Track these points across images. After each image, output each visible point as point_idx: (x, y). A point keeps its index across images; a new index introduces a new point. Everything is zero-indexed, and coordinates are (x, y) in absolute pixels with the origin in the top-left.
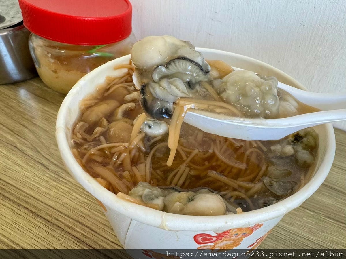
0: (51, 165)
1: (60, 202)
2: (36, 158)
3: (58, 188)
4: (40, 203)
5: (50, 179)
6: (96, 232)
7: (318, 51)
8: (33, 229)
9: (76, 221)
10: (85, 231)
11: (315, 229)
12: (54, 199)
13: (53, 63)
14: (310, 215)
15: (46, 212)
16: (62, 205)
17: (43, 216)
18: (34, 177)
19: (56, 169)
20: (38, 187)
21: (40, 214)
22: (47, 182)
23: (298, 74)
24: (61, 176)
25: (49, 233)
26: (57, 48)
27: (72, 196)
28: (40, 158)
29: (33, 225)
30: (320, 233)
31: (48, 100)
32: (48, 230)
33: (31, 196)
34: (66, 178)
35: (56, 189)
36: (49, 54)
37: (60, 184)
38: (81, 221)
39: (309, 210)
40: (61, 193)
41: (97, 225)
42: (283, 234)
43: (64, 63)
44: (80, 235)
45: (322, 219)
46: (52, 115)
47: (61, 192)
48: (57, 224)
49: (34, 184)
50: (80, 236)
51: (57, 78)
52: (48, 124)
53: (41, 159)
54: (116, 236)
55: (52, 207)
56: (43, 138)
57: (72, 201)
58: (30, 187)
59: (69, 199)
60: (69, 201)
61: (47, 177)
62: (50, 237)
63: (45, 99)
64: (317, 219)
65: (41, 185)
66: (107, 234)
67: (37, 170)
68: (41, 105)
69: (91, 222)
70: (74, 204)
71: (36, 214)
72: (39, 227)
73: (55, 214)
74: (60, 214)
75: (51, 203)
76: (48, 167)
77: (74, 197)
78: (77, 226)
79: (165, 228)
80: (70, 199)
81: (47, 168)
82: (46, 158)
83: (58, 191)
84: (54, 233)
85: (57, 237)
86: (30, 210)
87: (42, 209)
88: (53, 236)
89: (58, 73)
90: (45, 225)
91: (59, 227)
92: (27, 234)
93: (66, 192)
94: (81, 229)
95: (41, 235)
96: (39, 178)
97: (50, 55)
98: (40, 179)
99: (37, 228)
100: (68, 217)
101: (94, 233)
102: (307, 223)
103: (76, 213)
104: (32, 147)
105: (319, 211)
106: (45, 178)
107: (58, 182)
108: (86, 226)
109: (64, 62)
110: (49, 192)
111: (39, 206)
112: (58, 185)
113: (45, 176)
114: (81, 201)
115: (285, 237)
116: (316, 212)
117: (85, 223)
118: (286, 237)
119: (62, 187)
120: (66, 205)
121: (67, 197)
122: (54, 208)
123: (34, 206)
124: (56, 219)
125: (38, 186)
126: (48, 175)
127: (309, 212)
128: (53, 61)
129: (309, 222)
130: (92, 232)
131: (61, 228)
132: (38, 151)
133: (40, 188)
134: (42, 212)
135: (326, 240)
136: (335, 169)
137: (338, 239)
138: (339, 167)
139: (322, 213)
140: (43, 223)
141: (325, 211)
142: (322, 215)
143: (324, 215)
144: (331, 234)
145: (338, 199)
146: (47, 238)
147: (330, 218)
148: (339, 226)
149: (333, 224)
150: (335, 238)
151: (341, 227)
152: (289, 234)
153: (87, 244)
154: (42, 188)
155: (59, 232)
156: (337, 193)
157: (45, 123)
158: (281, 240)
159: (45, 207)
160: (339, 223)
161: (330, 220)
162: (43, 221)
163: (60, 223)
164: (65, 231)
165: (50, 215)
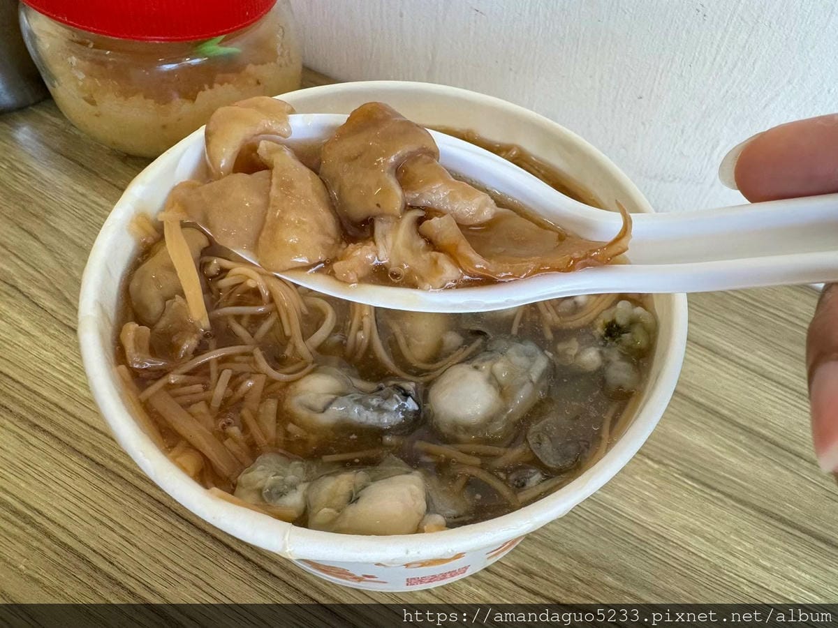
2: (63, 316)
4: (76, 422)
7: (734, 82)
8: (63, 477)
11: (655, 500)
13: (84, 79)
14: (650, 470)
15: (90, 443)
17: (85, 452)
18: (63, 364)
20: (72, 387)
21: (78, 448)
23: (682, 132)
25: (98, 488)
28: (71, 317)
29: (63, 471)
30: (663, 508)
31: (83, 166)
32: (96, 482)
33: (56, 405)
36: (71, 56)
39: (652, 460)
42: (584, 507)
44: (163, 495)
46: (94, 205)
48: (115, 470)
49: (62, 378)
50: (163, 497)
51: (97, 115)
52: (85, 231)
53: (74, 319)
55: (102, 432)
56: (76, 267)
58: (53, 384)
62: (102, 497)
63: (75, 162)
64: (665, 479)
65: (75, 382)
67: (67, 346)
68: (66, 179)
71: (71, 446)
72: (78, 475)
73: (110, 449)
84: (110, 490)
85: (117, 497)
86: (56, 437)
87: (82, 437)
88: (108, 495)
89: (98, 104)
90: (89, 470)
91: (119, 476)
92: (53, 488)
95: (82, 491)
96: (72, 364)
98: (75, 369)
99: (74, 477)
102: (640, 486)
104: (52, 290)
105: (673, 461)
111: (74, 429)
115: (588, 514)
116: (665, 465)
122: (106, 435)
123: (64, 428)
124: (112, 458)
125: (71, 384)
127: (650, 463)
128: (83, 77)
129: (645, 484)
131: (122, 477)
132: (66, 300)
133: (75, 389)
134: (83, 442)
135: (673, 523)
136: (730, 366)
137: (698, 523)
138: (742, 362)
139: (677, 467)
140: (85, 466)
141: (685, 464)
142: (676, 470)
143: (681, 471)
144: (685, 512)
145: (720, 437)
146: (94, 499)
147: (692, 478)
148: (706, 496)
149: (696, 491)
150: (691, 520)
151: (710, 498)
152: (597, 508)
153: (178, 515)
154: (80, 390)
155: (119, 487)
156: (720, 424)
157: (79, 227)
158: (579, 520)
159: (87, 432)
160: (708, 491)
161: (690, 483)
162: (85, 462)
163: (120, 467)
164: (131, 484)
165: (99, 448)
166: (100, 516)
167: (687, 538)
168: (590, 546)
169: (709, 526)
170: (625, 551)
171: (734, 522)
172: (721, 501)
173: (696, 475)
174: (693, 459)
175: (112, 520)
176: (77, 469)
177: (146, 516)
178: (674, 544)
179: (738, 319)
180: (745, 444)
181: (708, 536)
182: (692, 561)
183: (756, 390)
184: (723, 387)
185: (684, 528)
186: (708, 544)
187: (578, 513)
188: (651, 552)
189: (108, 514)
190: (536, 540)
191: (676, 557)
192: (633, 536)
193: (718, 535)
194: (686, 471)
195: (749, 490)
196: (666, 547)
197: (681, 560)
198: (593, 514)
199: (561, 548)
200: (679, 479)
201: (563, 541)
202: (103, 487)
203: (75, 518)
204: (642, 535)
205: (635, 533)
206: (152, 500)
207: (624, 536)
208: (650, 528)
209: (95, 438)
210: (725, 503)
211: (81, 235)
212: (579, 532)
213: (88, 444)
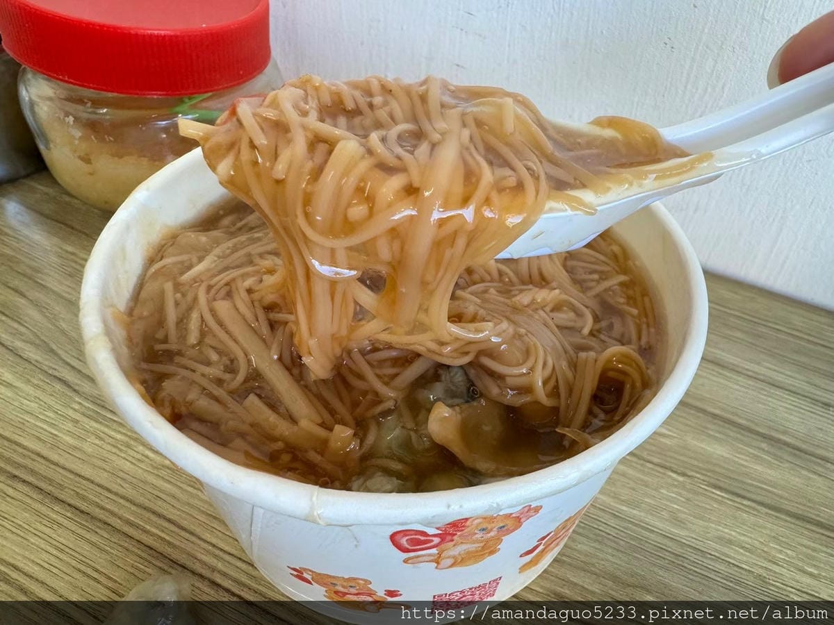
0: (84, 382)
1: (107, 468)
2: (48, 366)
3: (102, 435)
4: (61, 471)
5: (84, 414)
6: (192, 533)
8: (44, 529)
9: (145, 509)
10: (165, 530)
11: (685, 513)
12: (94, 460)
13: (80, 137)
14: (676, 483)
15: (74, 491)
16: (113, 474)
17: (69, 500)
18: (46, 412)
19: (95, 391)
20: (56, 435)
21: (62, 497)
22: (77, 422)
24: (107, 407)
25: (82, 538)
26: (87, 103)
27: (135, 455)
28: (57, 367)
29: (45, 522)
30: (695, 521)
31: (73, 228)
32: (80, 531)
33: (39, 455)
35: (96, 438)
36: (68, 117)
37: (107, 426)
38: (156, 509)
39: (675, 472)
40: (109, 448)
41: (195, 518)
42: (612, 525)
43: (107, 140)
44: (155, 540)
45: (701, 491)
47: (110, 444)
48: (101, 516)
49: (45, 426)
50: (155, 543)
51: (91, 174)
52: (72, 285)
53: (61, 369)
54: (237, 541)
55: (88, 480)
56: (63, 319)
57: (135, 464)
58: (36, 433)
59: (127, 460)
60: (128, 464)
61: (75, 410)
62: (87, 547)
63: (66, 225)
64: (689, 491)
65: (60, 430)
66: (217, 537)
67: (52, 395)
68: (55, 240)
69: (179, 510)
70: (140, 471)
71: (53, 496)
72: (60, 525)
73: (97, 496)
74: (109, 495)
75: (87, 471)
76: (77, 388)
77: (139, 456)
78: (149, 521)
79: (318, 520)
80: (130, 459)
81: (75, 390)
82: (73, 367)
83: (103, 442)
84: (94, 538)
85: (103, 546)
86: (37, 487)
87: (66, 485)
88: (93, 544)
89: (93, 162)
90: (72, 519)
91: (105, 523)
92: (32, 540)
93: (122, 445)
94: (156, 528)
95: (65, 542)
96: (57, 413)
97: (71, 119)
98: (59, 416)
99: (55, 527)
100: (127, 500)
101: (187, 535)
102: (667, 500)
103: (145, 492)
104: (37, 342)
105: (697, 472)
106: (71, 413)
107: (101, 423)
108: (169, 521)
109: (106, 136)
110: (81, 445)
111: (58, 478)
112: (103, 428)
113: (72, 408)
114: (155, 463)
115: (617, 531)
116: (689, 476)
117: (165, 513)
118: (619, 532)
119: (113, 433)
120: (121, 474)
121: (123, 455)
122: (92, 482)
123: (46, 478)
124: (98, 506)
125: (56, 433)
126: (77, 407)
127: (674, 475)
128: (80, 134)
129: (672, 497)
130: (183, 533)
131: (109, 525)
132: (52, 351)
133: (59, 437)
134: (66, 490)
135: (707, 535)
136: (740, 378)
137: (733, 533)
138: (750, 373)
139: (702, 477)
140: (69, 515)
141: (709, 474)
142: (702, 482)
143: (708, 482)
144: (719, 523)
145: (742, 446)
146: (78, 550)
147: (720, 488)
148: (736, 505)
149: (726, 501)
150: (726, 530)
151: (742, 507)
152: (626, 525)
153: (172, 560)
154: (64, 437)
155: (106, 535)
156: (739, 433)
157: (68, 283)
158: (609, 539)
160: (738, 500)
161: (718, 493)
162: (68, 511)
163: (107, 514)
164: (119, 531)
165: (84, 496)
166: (84, 567)
167: (726, 550)
168: (624, 564)
169: (744, 535)
170: (661, 567)
171: (771, 530)
172: (754, 509)
173: (722, 484)
174: (717, 469)
175: (97, 571)
176: (61, 519)
177: (136, 564)
178: (713, 557)
179: (739, 334)
180: (768, 452)
181: (747, 546)
182: (733, 573)
183: (770, 399)
184: (737, 399)
185: (720, 539)
186: (747, 554)
187: (607, 531)
188: (689, 567)
189: (93, 564)
190: (564, 562)
191: (717, 570)
192: (667, 551)
193: (757, 544)
194: (712, 481)
195: (781, 497)
196: (705, 561)
197: (722, 572)
198: (622, 531)
199: (593, 569)
200: (706, 490)
201: (594, 561)
202: (88, 536)
203: (55, 570)
204: (679, 550)
205: (669, 547)
206: (142, 547)
207: (657, 551)
208: (684, 541)
210: (758, 511)
211: (69, 290)
212: (610, 551)
213: (72, 493)
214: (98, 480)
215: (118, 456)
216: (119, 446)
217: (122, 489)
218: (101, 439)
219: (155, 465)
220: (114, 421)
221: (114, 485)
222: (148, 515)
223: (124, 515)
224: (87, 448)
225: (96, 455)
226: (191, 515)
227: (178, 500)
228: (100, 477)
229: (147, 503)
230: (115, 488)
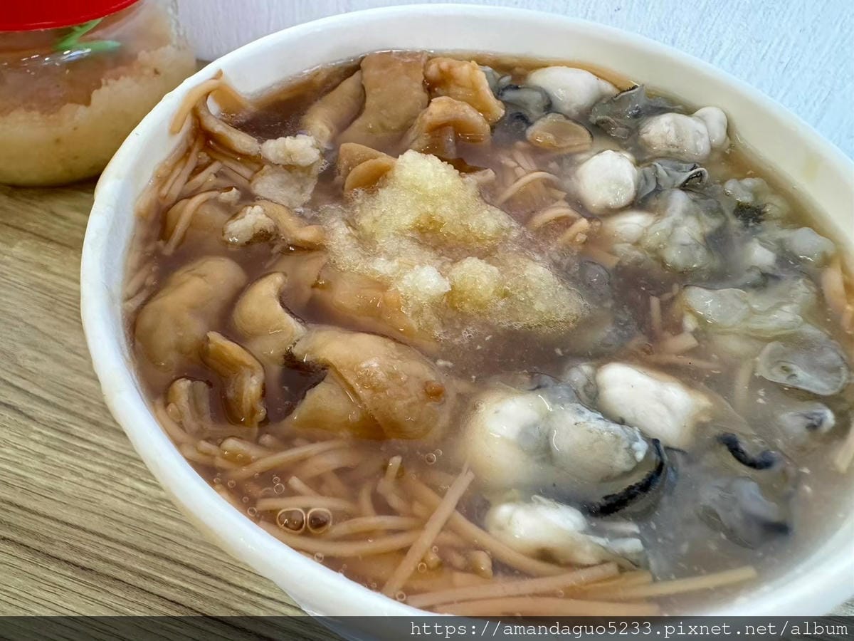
0: (36, 405)
1: (95, 510)
3: (78, 470)
4: (42, 520)
5: (48, 446)
6: (217, 578)
9: (155, 555)
10: (187, 579)
12: (79, 503)
15: (67, 543)
16: (105, 516)
17: (63, 556)
19: (54, 415)
20: (23, 476)
21: (53, 552)
22: (41, 455)
24: (73, 433)
25: (93, 599)
27: (122, 489)
29: (43, 586)
33: (12, 504)
34: (89, 438)
35: (72, 474)
37: (79, 457)
38: (168, 553)
40: (90, 484)
41: (216, 559)
47: (91, 480)
48: (108, 571)
50: (177, 595)
55: (78, 527)
57: (126, 502)
59: (116, 497)
60: (119, 501)
61: (37, 442)
62: (101, 610)
65: (27, 470)
66: (249, 579)
69: (195, 551)
70: (136, 509)
71: (43, 553)
72: (63, 588)
73: (94, 547)
74: (108, 543)
75: (73, 517)
76: (30, 413)
77: (129, 491)
78: (164, 570)
81: (29, 417)
82: (17, 388)
83: (81, 478)
84: (108, 598)
85: (120, 607)
86: (21, 544)
87: (55, 537)
88: (108, 606)
90: (75, 579)
91: (115, 579)
93: (104, 479)
94: (175, 577)
96: (16, 448)
98: (20, 452)
99: (58, 591)
100: (132, 548)
101: (213, 582)
103: (148, 534)
106: (32, 446)
107: (71, 454)
108: (188, 566)
110: (56, 485)
111: (43, 530)
112: (75, 461)
113: (31, 440)
114: (150, 496)
117: (179, 557)
119: (90, 466)
120: (115, 516)
121: (109, 492)
122: (84, 530)
123: (28, 531)
124: (100, 558)
126: (37, 437)
130: (208, 580)
131: (120, 580)
133: (28, 478)
134: (57, 543)
140: (69, 574)
153: (205, 615)
159: (60, 531)
162: (66, 570)
163: (113, 567)
164: (134, 587)
165: (81, 548)
209: (70, 536)
213: (65, 546)
214: (89, 527)
215: (104, 493)
216: (102, 481)
217: (121, 534)
218: (78, 475)
219: (150, 499)
220: (87, 450)
221: (110, 531)
222: (162, 562)
223: (133, 566)
224: (63, 486)
225: (78, 496)
226: (210, 556)
227: (191, 540)
228: (91, 521)
229: (156, 549)
230: (114, 534)
